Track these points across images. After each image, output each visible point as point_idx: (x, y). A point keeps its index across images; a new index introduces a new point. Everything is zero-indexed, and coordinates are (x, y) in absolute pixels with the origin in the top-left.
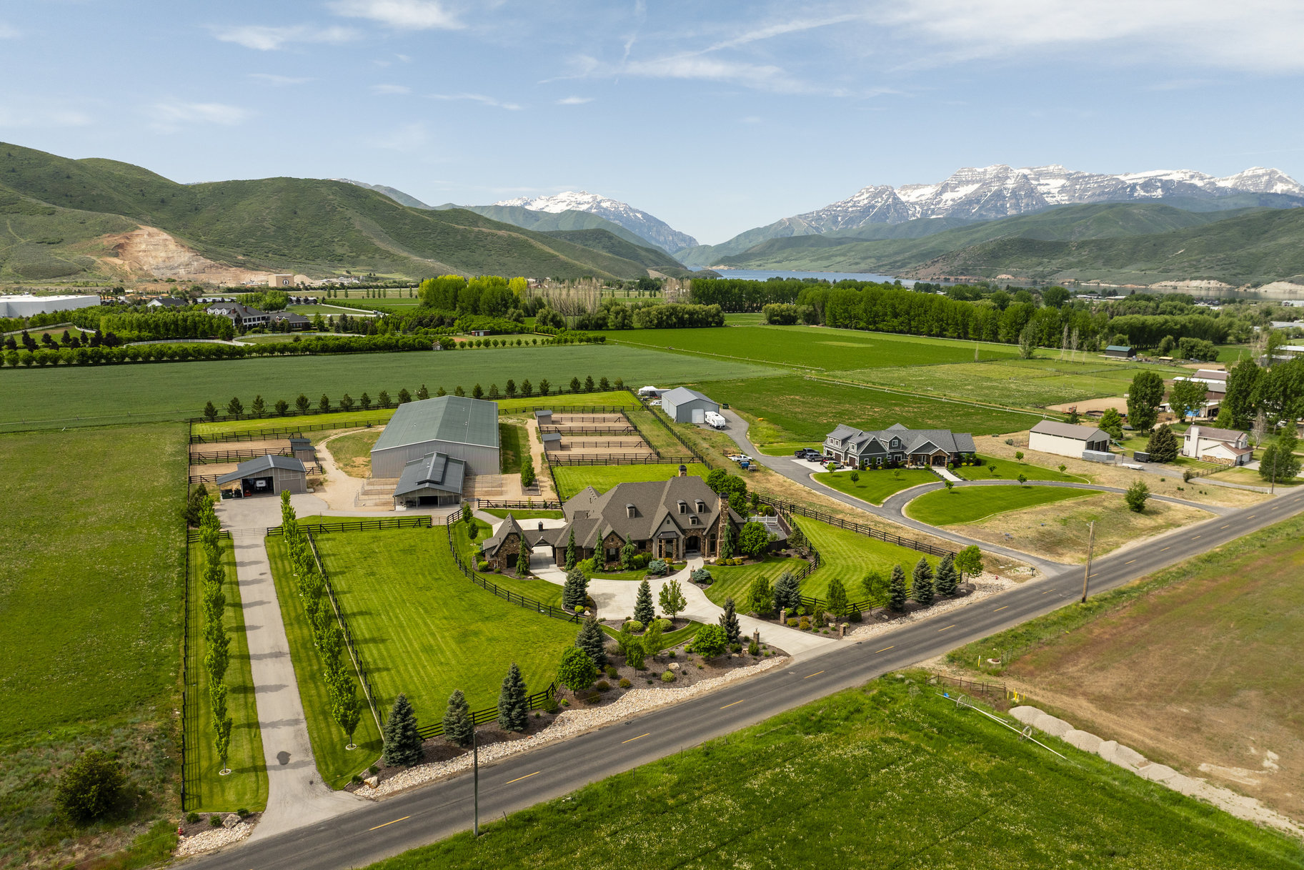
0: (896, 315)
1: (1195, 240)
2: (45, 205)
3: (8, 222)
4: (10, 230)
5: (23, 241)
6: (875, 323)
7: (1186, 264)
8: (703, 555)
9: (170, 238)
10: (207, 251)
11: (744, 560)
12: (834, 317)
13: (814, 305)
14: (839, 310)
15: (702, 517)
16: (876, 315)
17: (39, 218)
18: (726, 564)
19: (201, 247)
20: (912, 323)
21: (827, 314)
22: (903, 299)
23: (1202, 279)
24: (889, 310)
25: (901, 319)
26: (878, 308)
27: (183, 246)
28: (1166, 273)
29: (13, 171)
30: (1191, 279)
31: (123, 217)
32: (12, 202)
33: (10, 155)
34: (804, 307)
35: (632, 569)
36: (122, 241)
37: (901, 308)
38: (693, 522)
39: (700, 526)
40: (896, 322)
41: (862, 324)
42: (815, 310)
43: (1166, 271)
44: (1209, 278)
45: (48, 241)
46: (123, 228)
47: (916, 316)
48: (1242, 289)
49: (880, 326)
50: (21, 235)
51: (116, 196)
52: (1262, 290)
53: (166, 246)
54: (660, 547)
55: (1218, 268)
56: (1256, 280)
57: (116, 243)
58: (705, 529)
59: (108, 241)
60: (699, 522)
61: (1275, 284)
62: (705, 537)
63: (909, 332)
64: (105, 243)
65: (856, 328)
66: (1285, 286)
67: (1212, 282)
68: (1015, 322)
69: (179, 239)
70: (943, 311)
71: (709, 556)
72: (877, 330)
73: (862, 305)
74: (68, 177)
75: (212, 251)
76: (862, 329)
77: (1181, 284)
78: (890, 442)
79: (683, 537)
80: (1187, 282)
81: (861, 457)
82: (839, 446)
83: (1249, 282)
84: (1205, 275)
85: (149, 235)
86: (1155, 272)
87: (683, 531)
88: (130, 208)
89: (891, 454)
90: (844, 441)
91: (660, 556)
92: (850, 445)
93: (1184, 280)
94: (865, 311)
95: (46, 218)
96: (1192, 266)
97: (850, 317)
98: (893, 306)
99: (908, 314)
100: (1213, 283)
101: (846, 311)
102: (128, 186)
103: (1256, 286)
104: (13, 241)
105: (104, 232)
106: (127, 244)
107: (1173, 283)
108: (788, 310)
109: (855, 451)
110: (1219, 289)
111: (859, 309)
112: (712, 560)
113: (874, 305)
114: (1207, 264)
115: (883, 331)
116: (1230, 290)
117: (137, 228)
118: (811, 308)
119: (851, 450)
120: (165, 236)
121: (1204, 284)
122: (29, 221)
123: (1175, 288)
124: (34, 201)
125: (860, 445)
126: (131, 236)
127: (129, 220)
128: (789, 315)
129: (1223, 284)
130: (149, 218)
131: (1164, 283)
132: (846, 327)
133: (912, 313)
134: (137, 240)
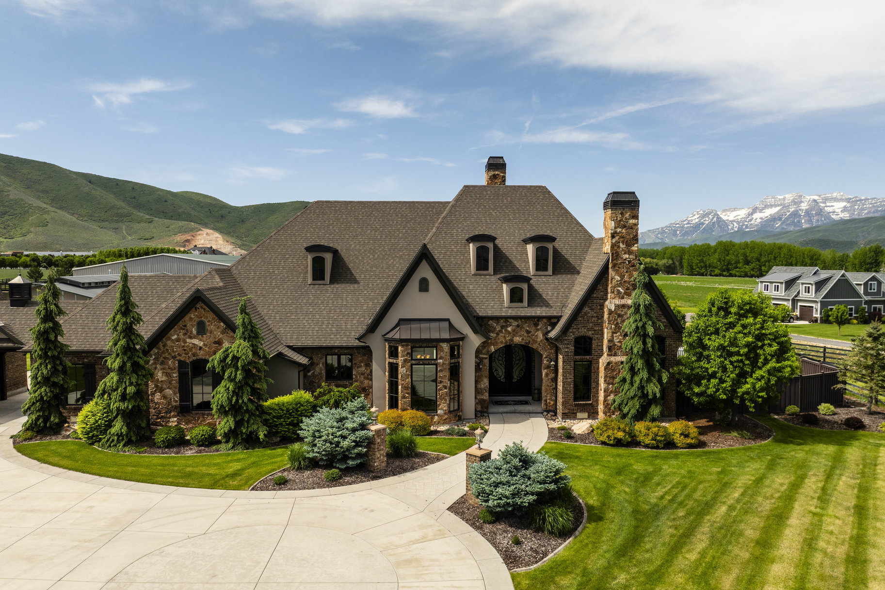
0: (747, 263)
2: (148, 217)
3: (124, 227)
4: (124, 232)
5: (130, 238)
6: (728, 270)
8: (551, 412)
9: (220, 236)
10: (243, 245)
11: (703, 431)
12: (692, 268)
13: (672, 259)
14: (695, 261)
15: (545, 284)
16: (729, 263)
17: (142, 225)
18: (633, 442)
19: (240, 242)
20: (763, 268)
21: (685, 265)
22: (753, 248)
24: (741, 258)
25: (752, 266)
26: (731, 257)
27: (227, 241)
29: (134, 198)
31: (193, 224)
32: (129, 215)
33: (133, 188)
34: (664, 261)
35: (251, 442)
36: (189, 238)
37: (752, 255)
38: (515, 296)
39: (538, 311)
40: (747, 268)
41: (717, 271)
42: (674, 263)
45: (144, 238)
46: (192, 230)
47: (766, 261)
49: (733, 272)
50: (130, 235)
51: (193, 212)
53: (217, 241)
54: (394, 369)
57: (185, 239)
58: (552, 321)
59: (180, 238)
60: (535, 298)
62: (554, 345)
64: (178, 239)
65: (711, 275)
68: (864, 262)
69: (226, 237)
70: (792, 257)
71: (569, 415)
72: (731, 275)
73: (717, 256)
74: (166, 201)
75: (246, 245)
76: (716, 275)
78: (866, 284)
79: (475, 340)
81: (824, 304)
82: (781, 293)
85: (207, 234)
87: (480, 323)
88: (201, 220)
89: (866, 302)
90: (790, 284)
91: (393, 404)
92: (802, 288)
94: (719, 260)
95: (146, 225)
97: (706, 266)
98: (745, 255)
99: (759, 261)
101: (702, 261)
102: (202, 207)
104: (124, 238)
105: (179, 233)
106: (192, 239)
108: (650, 263)
109: (812, 295)
111: (714, 259)
112: (580, 426)
113: (727, 255)
115: (736, 276)
117: (200, 230)
118: (670, 262)
119: (803, 295)
120: (217, 235)
122: (136, 226)
124: (142, 214)
125: (820, 285)
126: (196, 235)
127: (197, 226)
128: (652, 267)
130: (212, 226)
132: (702, 275)
133: (763, 260)
134: (199, 237)
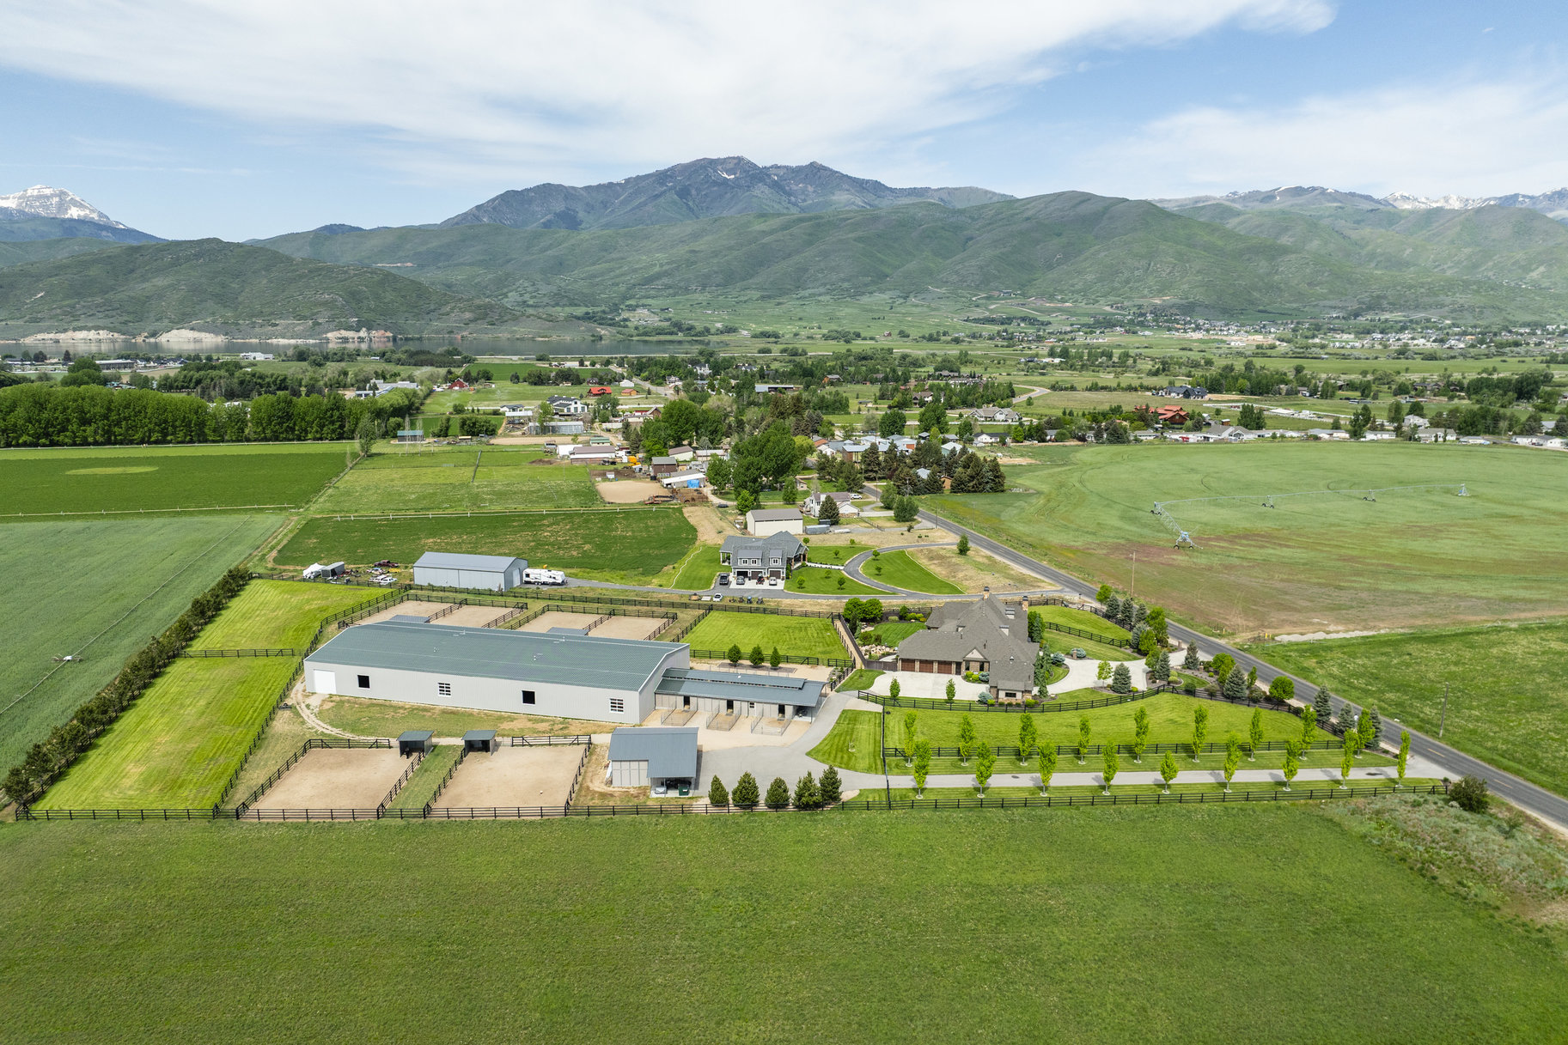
1: (54, 280)
6: (47, 435)
7: (58, 311)
16: (50, 424)
20: (115, 430)
23: (89, 329)
24: (73, 415)
26: (53, 414)
28: (36, 322)
30: (75, 330)
37: (97, 410)
40: (85, 431)
41: (23, 439)
43: (36, 320)
44: (97, 328)
48: (140, 340)
49: (59, 439)
52: (163, 339)
55: (100, 315)
56: (151, 328)
61: (175, 332)
63: (108, 442)
66: (186, 334)
67: (101, 332)
70: (166, 411)
73: (20, 412)
77: (61, 336)
80: (70, 334)
81: (784, 569)
83: (144, 330)
84: (90, 325)
86: (21, 322)
93: (65, 331)
94: (28, 420)
96: (66, 314)
98: (80, 409)
100: (103, 334)
103: (154, 335)
107: (52, 336)
110: (113, 341)
113: (45, 410)
114: (85, 310)
115: (63, 445)
116: (125, 341)
119: (773, 564)
121: (92, 334)
123: (57, 341)
129: (116, 335)
131: (40, 336)
133: (114, 417)
